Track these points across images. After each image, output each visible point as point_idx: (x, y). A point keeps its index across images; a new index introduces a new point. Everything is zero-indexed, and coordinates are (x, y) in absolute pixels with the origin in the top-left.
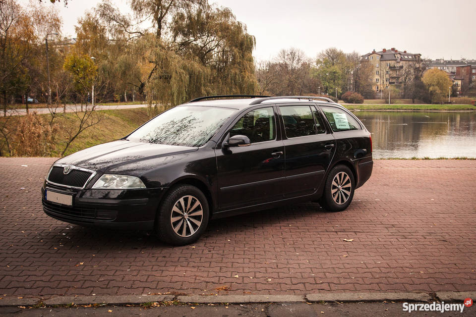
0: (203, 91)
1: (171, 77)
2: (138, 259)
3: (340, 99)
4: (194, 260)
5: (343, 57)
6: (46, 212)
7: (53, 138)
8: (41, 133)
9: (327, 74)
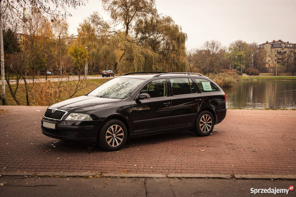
0: (153, 67)
1: (133, 59)
2: (87, 157)
3: (244, 72)
4: (116, 158)
5: (246, 46)
6: (43, 133)
7: (59, 96)
8: (52, 93)
9: (236, 57)
